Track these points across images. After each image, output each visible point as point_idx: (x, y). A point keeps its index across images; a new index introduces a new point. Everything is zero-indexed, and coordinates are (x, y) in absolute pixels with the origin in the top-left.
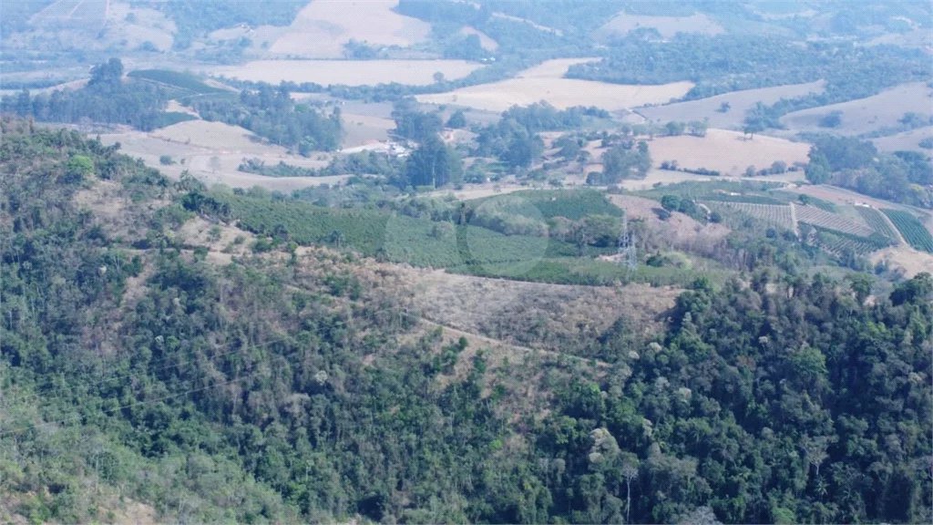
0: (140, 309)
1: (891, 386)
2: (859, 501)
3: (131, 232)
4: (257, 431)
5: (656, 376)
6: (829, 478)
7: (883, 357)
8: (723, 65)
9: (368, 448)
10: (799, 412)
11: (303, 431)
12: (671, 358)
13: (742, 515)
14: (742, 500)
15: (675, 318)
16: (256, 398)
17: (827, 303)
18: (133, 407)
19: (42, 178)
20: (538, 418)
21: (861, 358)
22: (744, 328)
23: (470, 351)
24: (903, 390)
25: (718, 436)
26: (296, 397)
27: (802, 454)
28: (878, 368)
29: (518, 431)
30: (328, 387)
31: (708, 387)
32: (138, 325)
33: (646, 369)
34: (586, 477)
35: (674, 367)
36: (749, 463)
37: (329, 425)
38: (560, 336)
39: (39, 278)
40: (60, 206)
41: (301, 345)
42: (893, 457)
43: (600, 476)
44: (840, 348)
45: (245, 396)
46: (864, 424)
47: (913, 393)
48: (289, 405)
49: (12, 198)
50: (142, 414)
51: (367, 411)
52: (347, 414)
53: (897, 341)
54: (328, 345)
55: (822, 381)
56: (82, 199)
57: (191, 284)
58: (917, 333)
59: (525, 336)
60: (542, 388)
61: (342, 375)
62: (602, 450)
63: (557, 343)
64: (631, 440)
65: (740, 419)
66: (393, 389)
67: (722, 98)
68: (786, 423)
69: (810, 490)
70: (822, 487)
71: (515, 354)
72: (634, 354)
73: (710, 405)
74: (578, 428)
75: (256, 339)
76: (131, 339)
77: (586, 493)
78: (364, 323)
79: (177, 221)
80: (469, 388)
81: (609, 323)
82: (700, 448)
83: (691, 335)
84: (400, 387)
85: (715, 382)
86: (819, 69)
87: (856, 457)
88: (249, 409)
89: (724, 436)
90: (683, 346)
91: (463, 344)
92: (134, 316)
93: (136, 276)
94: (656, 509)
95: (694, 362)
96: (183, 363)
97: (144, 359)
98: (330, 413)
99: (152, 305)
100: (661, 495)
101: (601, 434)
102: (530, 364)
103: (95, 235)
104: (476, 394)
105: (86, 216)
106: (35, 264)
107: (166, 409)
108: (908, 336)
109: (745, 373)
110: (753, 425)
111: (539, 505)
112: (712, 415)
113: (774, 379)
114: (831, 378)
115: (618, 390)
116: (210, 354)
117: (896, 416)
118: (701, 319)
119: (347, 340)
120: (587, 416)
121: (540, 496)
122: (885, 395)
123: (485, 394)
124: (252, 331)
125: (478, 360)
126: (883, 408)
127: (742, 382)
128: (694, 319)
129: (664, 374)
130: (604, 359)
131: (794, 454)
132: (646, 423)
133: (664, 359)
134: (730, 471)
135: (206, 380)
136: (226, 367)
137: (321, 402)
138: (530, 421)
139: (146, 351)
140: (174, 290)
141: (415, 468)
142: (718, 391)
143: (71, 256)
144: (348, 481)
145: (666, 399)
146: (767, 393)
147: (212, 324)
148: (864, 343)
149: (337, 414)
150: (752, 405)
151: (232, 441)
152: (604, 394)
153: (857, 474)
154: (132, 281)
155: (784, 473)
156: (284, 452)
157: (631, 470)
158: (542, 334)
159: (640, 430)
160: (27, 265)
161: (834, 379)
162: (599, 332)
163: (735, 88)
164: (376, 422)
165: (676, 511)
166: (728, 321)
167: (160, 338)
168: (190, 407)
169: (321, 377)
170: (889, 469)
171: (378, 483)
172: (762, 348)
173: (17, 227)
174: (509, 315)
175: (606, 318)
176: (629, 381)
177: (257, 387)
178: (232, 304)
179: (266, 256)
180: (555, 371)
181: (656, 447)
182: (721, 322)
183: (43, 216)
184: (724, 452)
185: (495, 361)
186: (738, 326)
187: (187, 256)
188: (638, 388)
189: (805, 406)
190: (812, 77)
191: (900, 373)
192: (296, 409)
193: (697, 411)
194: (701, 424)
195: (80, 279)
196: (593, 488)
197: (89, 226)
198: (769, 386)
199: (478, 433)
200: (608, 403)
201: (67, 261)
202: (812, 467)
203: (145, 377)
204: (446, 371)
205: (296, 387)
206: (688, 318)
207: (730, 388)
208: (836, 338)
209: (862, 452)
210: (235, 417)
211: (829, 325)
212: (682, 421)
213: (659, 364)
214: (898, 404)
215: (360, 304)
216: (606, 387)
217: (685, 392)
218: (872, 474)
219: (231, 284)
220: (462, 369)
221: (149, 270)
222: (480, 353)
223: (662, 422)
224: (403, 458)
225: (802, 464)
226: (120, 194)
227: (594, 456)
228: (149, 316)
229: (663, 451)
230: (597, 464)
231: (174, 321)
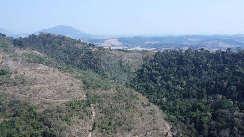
0: (83, 57)
1: (185, 60)
2: (181, 74)
3: (82, 48)
4: (98, 70)
5: (153, 62)
6: (177, 72)
7: (184, 57)
8: (161, 46)
9: (113, 72)
10: (173, 65)
11: (105, 70)
12: (155, 60)
13: (165, 78)
14: (165, 76)
15: (155, 56)
16: (98, 66)
17: (176, 53)
18: (82, 68)
19: (70, 43)
20: (137, 68)
21: (181, 58)
22: (165, 56)
23: (127, 60)
24: (187, 61)
25: (162, 69)
26: (104, 66)
27: (173, 70)
28: (184, 59)
29: (134, 70)
30: (108, 65)
31: (160, 63)
32: (83, 59)
33: (152, 61)
34: (143, 74)
35: (155, 61)
36: (166, 71)
37: (108, 69)
38: (140, 58)
39: (70, 54)
40: (73, 46)
41: (105, 60)
42: (186, 69)
43: (145, 74)
44: (178, 57)
45: (97, 66)
46: (182, 66)
47: (189, 61)
48: (103, 67)
49: (66, 45)
50: (83, 69)
51: (113, 68)
52: (111, 68)
53: (186, 56)
54: (108, 60)
55: (176, 61)
56: (75, 45)
57: (90, 53)
58: (189, 54)
59: (135, 59)
60: (137, 65)
61: (110, 63)
62: (146, 71)
63: (139, 59)
64: (149, 69)
65: (164, 67)
66: (117, 65)
67: (161, 49)
68: (171, 67)
69: (175, 74)
70: (176, 73)
71: (134, 61)
72: (150, 60)
73: (161, 65)
74: (142, 68)
75: (98, 59)
76: (82, 60)
77: (143, 76)
78: (113, 57)
79: (88, 47)
80: (128, 64)
81: (146, 57)
82: (159, 70)
83: (157, 57)
84: (118, 65)
85: (161, 62)
86: (174, 46)
87: (181, 69)
88: (97, 68)
89: (162, 68)
90: (156, 58)
91: (126, 59)
92: (82, 57)
93: (83, 53)
94: (153, 78)
95: (158, 60)
96: (89, 62)
97: (83, 62)
98: (108, 68)
99: (85, 56)
100: (154, 76)
101: (145, 69)
102: (136, 62)
103: (77, 49)
104: (128, 65)
105: (76, 47)
106: (69, 52)
107: (86, 68)
108: (188, 55)
109: (165, 61)
110: (166, 67)
111: (137, 78)
112: (161, 66)
113: (169, 61)
114: (177, 61)
115: (148, 64)
116: (92, 61)
117: (186, 64)
118: (159, 55)
119: (111, 59)
120: (144, 67)
121: (137, 77)
122: (185, 62)
123: (129, 65)
124: (98, 58)
125: (128, 62)
126: (184, 64)
127: (165, 62)
128: (158, 55)
129: (154, 62)
130: (145, 61)
131: (172, 70)
132: (152, 67)
133: (154, 60)
134: (163, 73)
135: (92, 64)
136: (95, 63)
137: (107, 66)
138: (136, 68)
139: (84, 61)
140: (88, 54)
141: (120, 74)
142: (161, 63)
143: (74, 52)
144: (111, 76)
145: (154, 65)
146: (168, 63)
147: (93, 58)
148: (182, 56)
149: (109, 68)
150: (166, 65)
151: (95, 71)
152: (146, 64)
153: (181, 71)
154: (82, 54)
155: (171, 72)
156: (102, 72)
157: (150, 72)
158: (137, 58)
159: (151, 68)
160: (68, 52)
161: (178, 62)
162: (145, 58)
163: (162, 48)
164: (115, 69)
165: (156, 78)
166: (163, 55)
167: (86, 60)
168: (89, 68)
169: (107, 63)
170: (186, 70)
171: (115, 76)
172: (167, 58)
173: (67, 48)
174: (133, 56)
175: (146, 56)
176: (150, 63)
177: (98, 65)
178: (95, 55)
179: (100, 50)
180: (139, 62)
181: (153, 70)
182: (162, 55)
183: (70, 47)
184: (162, 70)
185: (131, 62)
186: (164, 56)
187: (89, 51)
188: (151, 63)
189: (173, 64)
190: (173, 47)
191: (186, 59)
192: (104, 67)
193: (159, 66)
194: (160, 67)
195: (75, 54)
196: (144, 75)
197: (76, 48)
198: (168, 62)
199: (129, 70)
200: (146, 65)
201: (73, 52)
202: (175, 71)
203: (83, 64)
204: (124, 63)
205: (104, 65)
206: (157, 55)
207: (163, 63)
208: (178, 56)
209: (182, 69)
210: (96, 68)
211: (177, 55)
212: (157, 67)
213: (153, 61)
214: (187, 63)
215: (113, 55)
216: (146, 63)
217: (157, 63)
218: (183, 71)
219: (95, 53)
220: (126, 63)
221: (84, 53)
222: (129, 61)
223: (154, 67)
224: (118, 73)
225: (173, 71)
226: (81, 45)
227: (144, 71)
228: (84, 57)
229: (154, 71)
230: (145, 72)
231: (87, 58)
